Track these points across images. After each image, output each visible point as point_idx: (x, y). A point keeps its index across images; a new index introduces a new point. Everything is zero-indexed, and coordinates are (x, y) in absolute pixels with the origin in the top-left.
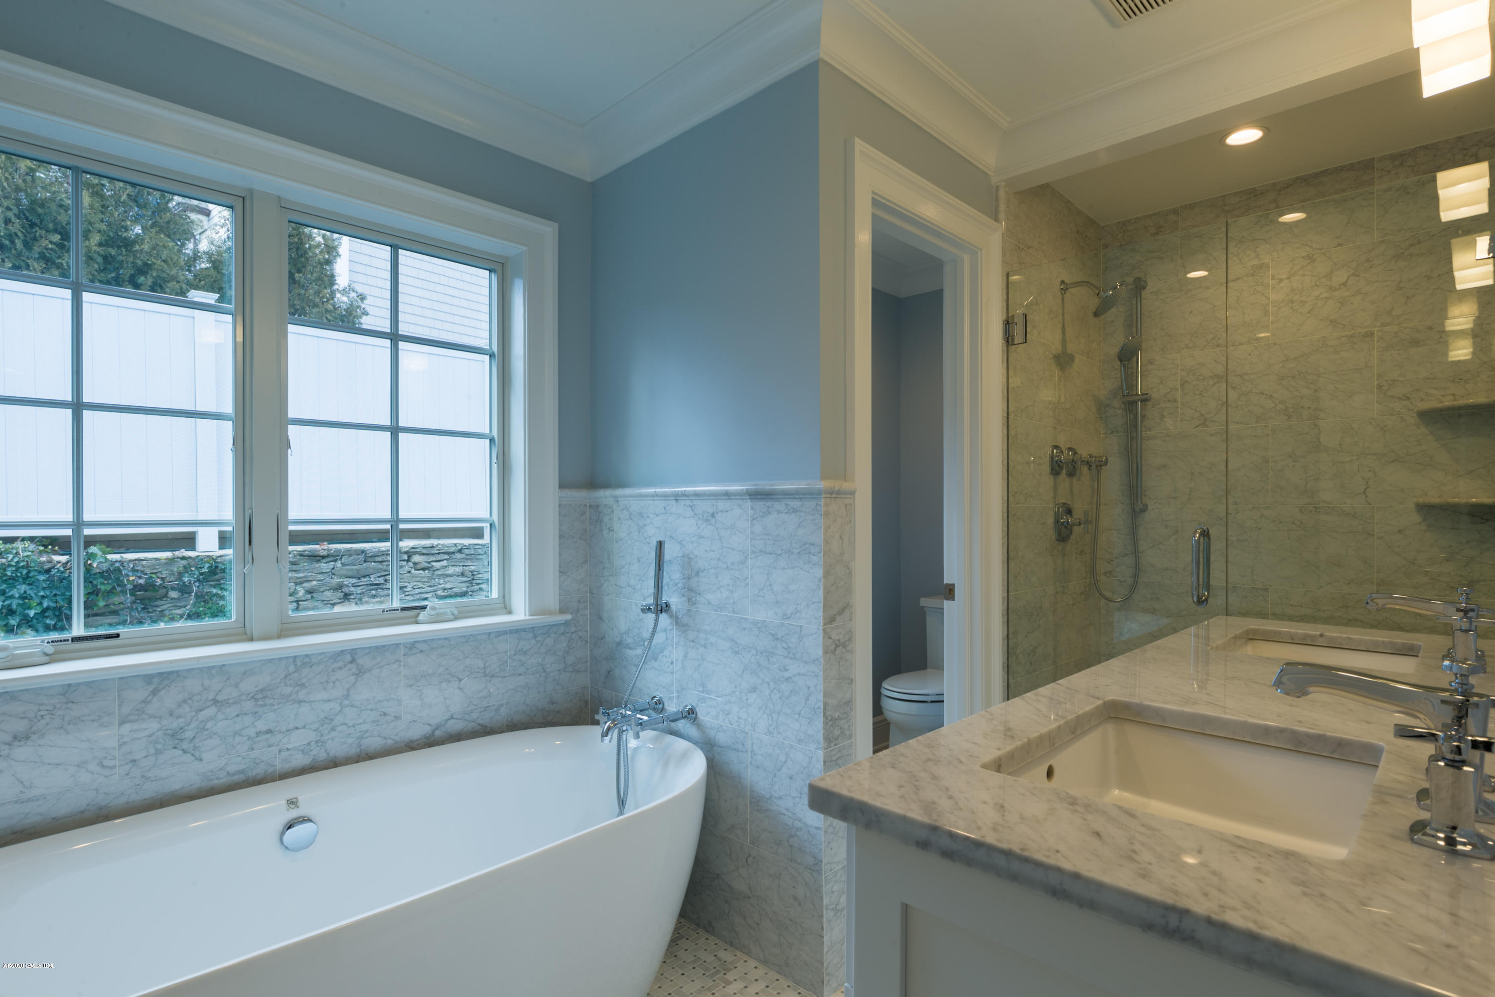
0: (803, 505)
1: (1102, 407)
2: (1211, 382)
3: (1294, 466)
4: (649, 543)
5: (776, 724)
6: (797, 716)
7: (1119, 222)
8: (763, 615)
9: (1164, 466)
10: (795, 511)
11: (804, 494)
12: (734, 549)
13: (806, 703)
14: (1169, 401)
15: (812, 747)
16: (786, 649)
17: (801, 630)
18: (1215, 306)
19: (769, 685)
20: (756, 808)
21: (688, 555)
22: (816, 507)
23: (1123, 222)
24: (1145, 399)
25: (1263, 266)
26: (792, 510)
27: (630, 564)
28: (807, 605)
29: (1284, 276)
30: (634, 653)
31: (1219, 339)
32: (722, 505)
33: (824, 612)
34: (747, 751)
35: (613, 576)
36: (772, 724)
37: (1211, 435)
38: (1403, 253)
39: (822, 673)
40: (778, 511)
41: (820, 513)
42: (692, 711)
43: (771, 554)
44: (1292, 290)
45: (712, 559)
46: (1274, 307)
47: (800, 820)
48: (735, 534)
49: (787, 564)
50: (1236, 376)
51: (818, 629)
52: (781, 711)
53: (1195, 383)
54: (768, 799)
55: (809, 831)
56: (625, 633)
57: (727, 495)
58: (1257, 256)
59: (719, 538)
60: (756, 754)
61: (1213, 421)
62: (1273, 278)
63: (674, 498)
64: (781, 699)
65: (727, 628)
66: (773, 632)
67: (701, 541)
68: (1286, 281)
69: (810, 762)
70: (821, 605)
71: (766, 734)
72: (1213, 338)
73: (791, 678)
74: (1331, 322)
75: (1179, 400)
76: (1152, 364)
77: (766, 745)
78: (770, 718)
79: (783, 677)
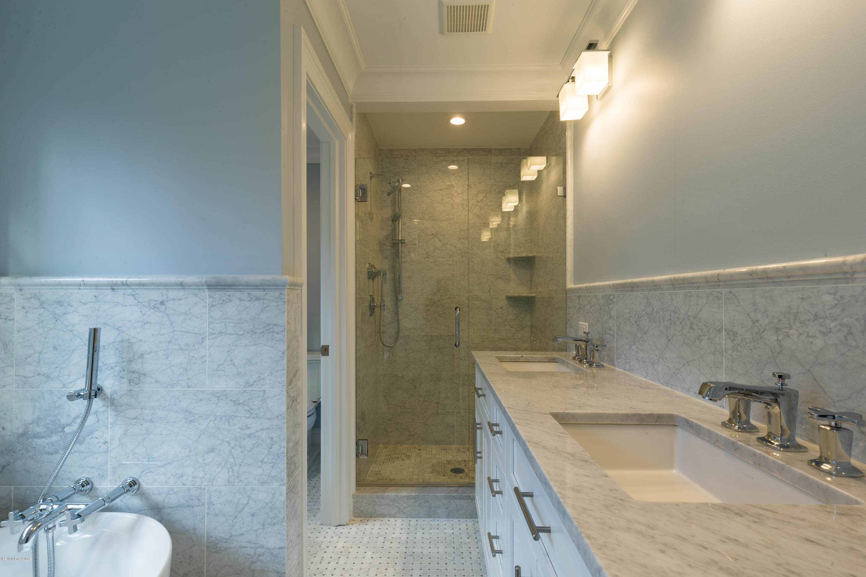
0: (266, 294)
1: (381, 245)
2: (431, 237)
3: (464, 279)
4: (72, 331)
5: (237, 475)
6: (260, 463)
7: (388, 149)
8: (221, 386)
9: (410, 277)
10: (258, 299)
11: (268, 286)
12: (189, 332)
13: (269, 451)
14: (413, 244)
15: (276, 485)
16: (248, 411)
17: (264, 394)
18: (432, 201)
19: (229, 443)
20: (214, 550)
21: (129, 340)
22: (280, 296)
23: (390, 149)
24: (403, 242)
25: (451, 186)
26: (255, 298)
27: (41, 353)
28: (271, 373)
29: (460, 192)
30: (47, 442)
31: (434, 217)
32: (173, 294)
33: (287, 377)
34: (203, 504)
35: (12, 366)
36: (232, 475)
37: (431, 263)
38: (501, 191)
39: (285, 425)
40: (239, 299)
41: (283, 300)
42: (134, 483)
43: (232, 334)
44: (463, 199)
45: (160, 342)
46: (457, 205)
47: (262, 547)
48: (190, 319)
49: (249, 342)
50: (441, 235)
51: (282, 391)
52: (243, 462)
53: (424, 237)
54: (228, 539)
55: (272, 553)
56: (33, 422)
57: (182, 285)
58: (450, 181)
59: (171, 323)
60: (214, 505)
61: (432, 256)
62: (456, 192)
63: (110, 288)
64: (242, 452)
65: (180, 401)
66: (235, 399)
67: (146, 326)
68: (461, 194)
69: (273, 497)
70: (285, 372)
71: (226, 485)
72: (432, 216)
73: (253, 434)
74: (478, 216)
75: (417, 244)
76: (404, 225)
77: (226, 495)
78: (231, 470)
79: (245, 434)
